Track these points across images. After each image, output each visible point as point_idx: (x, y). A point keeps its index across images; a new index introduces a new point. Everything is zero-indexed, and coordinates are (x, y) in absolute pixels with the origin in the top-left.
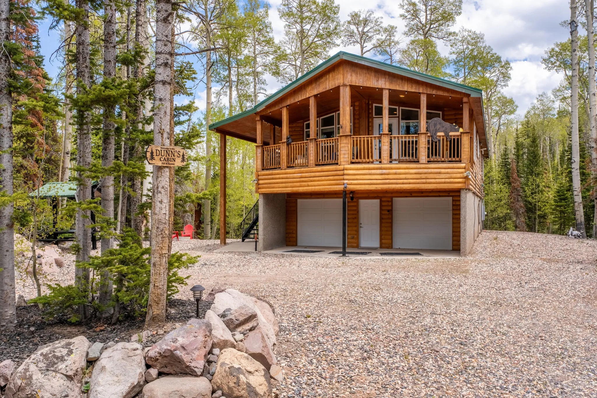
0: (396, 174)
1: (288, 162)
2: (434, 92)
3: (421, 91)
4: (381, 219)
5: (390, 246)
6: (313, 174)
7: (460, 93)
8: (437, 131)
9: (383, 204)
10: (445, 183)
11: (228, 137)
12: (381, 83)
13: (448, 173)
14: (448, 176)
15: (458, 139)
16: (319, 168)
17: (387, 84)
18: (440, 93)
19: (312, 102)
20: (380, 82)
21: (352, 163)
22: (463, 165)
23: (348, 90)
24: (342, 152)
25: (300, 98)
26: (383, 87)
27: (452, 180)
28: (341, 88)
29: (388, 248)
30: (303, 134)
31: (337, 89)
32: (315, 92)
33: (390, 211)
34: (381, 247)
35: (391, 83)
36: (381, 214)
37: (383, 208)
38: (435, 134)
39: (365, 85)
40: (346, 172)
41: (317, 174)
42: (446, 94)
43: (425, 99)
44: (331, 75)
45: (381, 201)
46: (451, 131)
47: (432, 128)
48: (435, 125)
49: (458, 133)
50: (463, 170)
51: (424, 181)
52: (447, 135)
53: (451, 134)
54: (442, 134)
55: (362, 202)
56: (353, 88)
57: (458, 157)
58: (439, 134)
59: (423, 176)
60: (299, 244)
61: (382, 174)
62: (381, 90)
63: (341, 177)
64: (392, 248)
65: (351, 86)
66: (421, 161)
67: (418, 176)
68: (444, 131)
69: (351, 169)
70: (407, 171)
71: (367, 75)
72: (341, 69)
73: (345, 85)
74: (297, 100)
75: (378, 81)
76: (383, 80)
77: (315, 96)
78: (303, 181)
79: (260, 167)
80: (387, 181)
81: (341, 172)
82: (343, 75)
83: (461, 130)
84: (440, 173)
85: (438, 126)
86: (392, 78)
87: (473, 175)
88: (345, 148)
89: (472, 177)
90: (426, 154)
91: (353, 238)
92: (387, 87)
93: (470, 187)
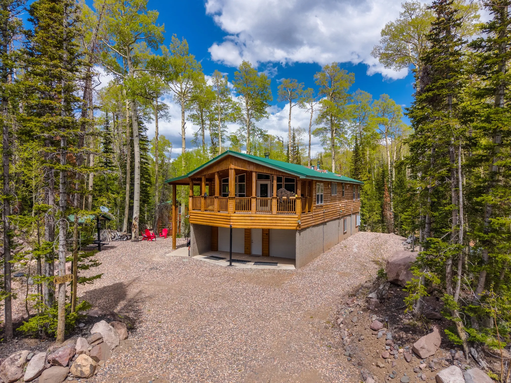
0: (259, 219)
1: (205, 208)
2: (281, 174)
3: (274, 173)
4: (263, 239)
5: (269, 255)
6: (216, 216)
7: (295, 176)
8: (283, 196)
9: (264, 230)
13: (288, 220)
14: (288, 222)
15: (294, 201)
16: (219, 214)
17: (255, 168)
18: (284, 175)
19: (216, 174)
20: (251, 167)
21: (235, 213)
22: (297, 216)
23: (233, 171)
24: (230, 206)
25: (210, 172)
26: (253, 170)
27: (290, 224)
29: (266, 256)
31: (228, 171)
32: (218, 170)
33: (268, 234)
34: (263, 255)
35: (257, 168)
38: (282, 198)
39: (243, 169)
40: (231, 218)
41: (218, 217)
42: (287, 175)
43: (276, 178)
44: (225, 162)
46: (291, 196)
47: (279, 195)
48: (282, 192)
49: (294, 198)
50: (297, 219)
51: (275, 224)
52: (288, 198)
53: (291, 198)
54: (285, 198)
57: (294, 211)
58: (284, 198)
59: (274, 221)
60: (219, 249)
61: (251, 220)
62: (252, 172)
63: (229, 221)
65: (235, 170)
66: (273, 213)
67: (271, 221)
68: (287, 196)
69: (234, 216)
70: (265, 218)
71: (244, 163)
72: (229, 160)
73: (231, 169)
75: (249, 167)
76: (252, 166)
77: (218, 172)
80: (254, 224)
81: (229, 218)
82: (231, 163)
83: (296, 196)
84: (284, 220)
85: (283, 193)
86: (257, 166)
87: (314, 216)
88: (232, 204)
89: (312, 218)
90: (276, 209)
91: (247, 248)
92: (255, 170)
93: (306, 226)
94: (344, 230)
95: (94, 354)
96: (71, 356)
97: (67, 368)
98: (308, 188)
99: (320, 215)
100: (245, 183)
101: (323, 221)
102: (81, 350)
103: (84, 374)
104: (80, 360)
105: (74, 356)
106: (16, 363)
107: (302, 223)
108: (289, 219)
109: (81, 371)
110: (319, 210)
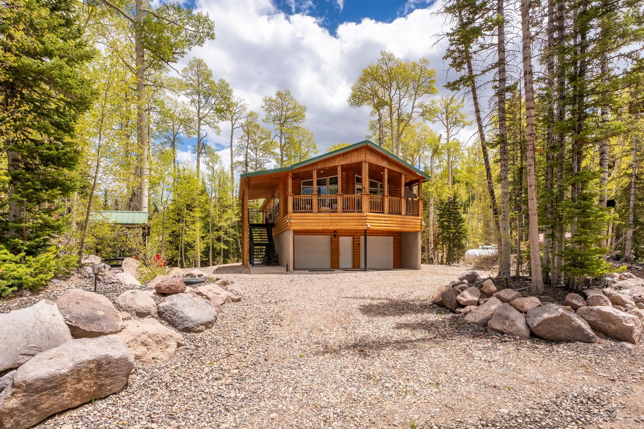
0: (391, 221)
1: (318, 208)
2: (408, 174)
3: (402, 172)
4: (354, 249)
5: (360, 267)
10: (413, 227)
12: (384, 164)
13: (414, 222)
16: (346, 214)
19: (339, 169)
21: (371, 212)
22: (420, 218)
23: (367, 165)
24: (364, 205)
25: (329, 165)
27: (416, 226)
28: (363, 164)
29: (357, 267)
30: (300, 189)
31: (360, 164)
32: (343, 163)
33: (359, 245)
34: (353, 267)
35: (389, 165)
36: (353, 246)
37: (355, 242)
38: (408, 198)
39: (376, 163)
40: (368, 218)
42: (413, 176)
43: (404, 177)
44: (355, 153)
45: (353, 238)
46: (415, 197)
47: (406, 195)
48: (408, 193)
50: (420, 221)
51: (404, 226)
52: (413, 200)
55: (341, 238)
57: (417, 213)
59: (404, 223)
61: (385, 220)
62: (384, 168)
63: (365, 221)
65: (369, 163)
66: (402, 214)
67: (401, 223)
68: (411, 197)
69: (370, 216)
70: (397, 219)
71: (379, 158)
72: (363, 151)
73: (365, 162)
74: (327, 166)
75: (382, 162)
76: (385, 162)
77: (342, 166)
78: (333, 222)
79: (292, 210)
80: (388, 225)
81: (365, 218)
82: (365, 155)
83: (418, 197)
84: (410, 222)
88: (366, 202)
90: (405, 209)
91: (335, 262)
92: (387, 167)
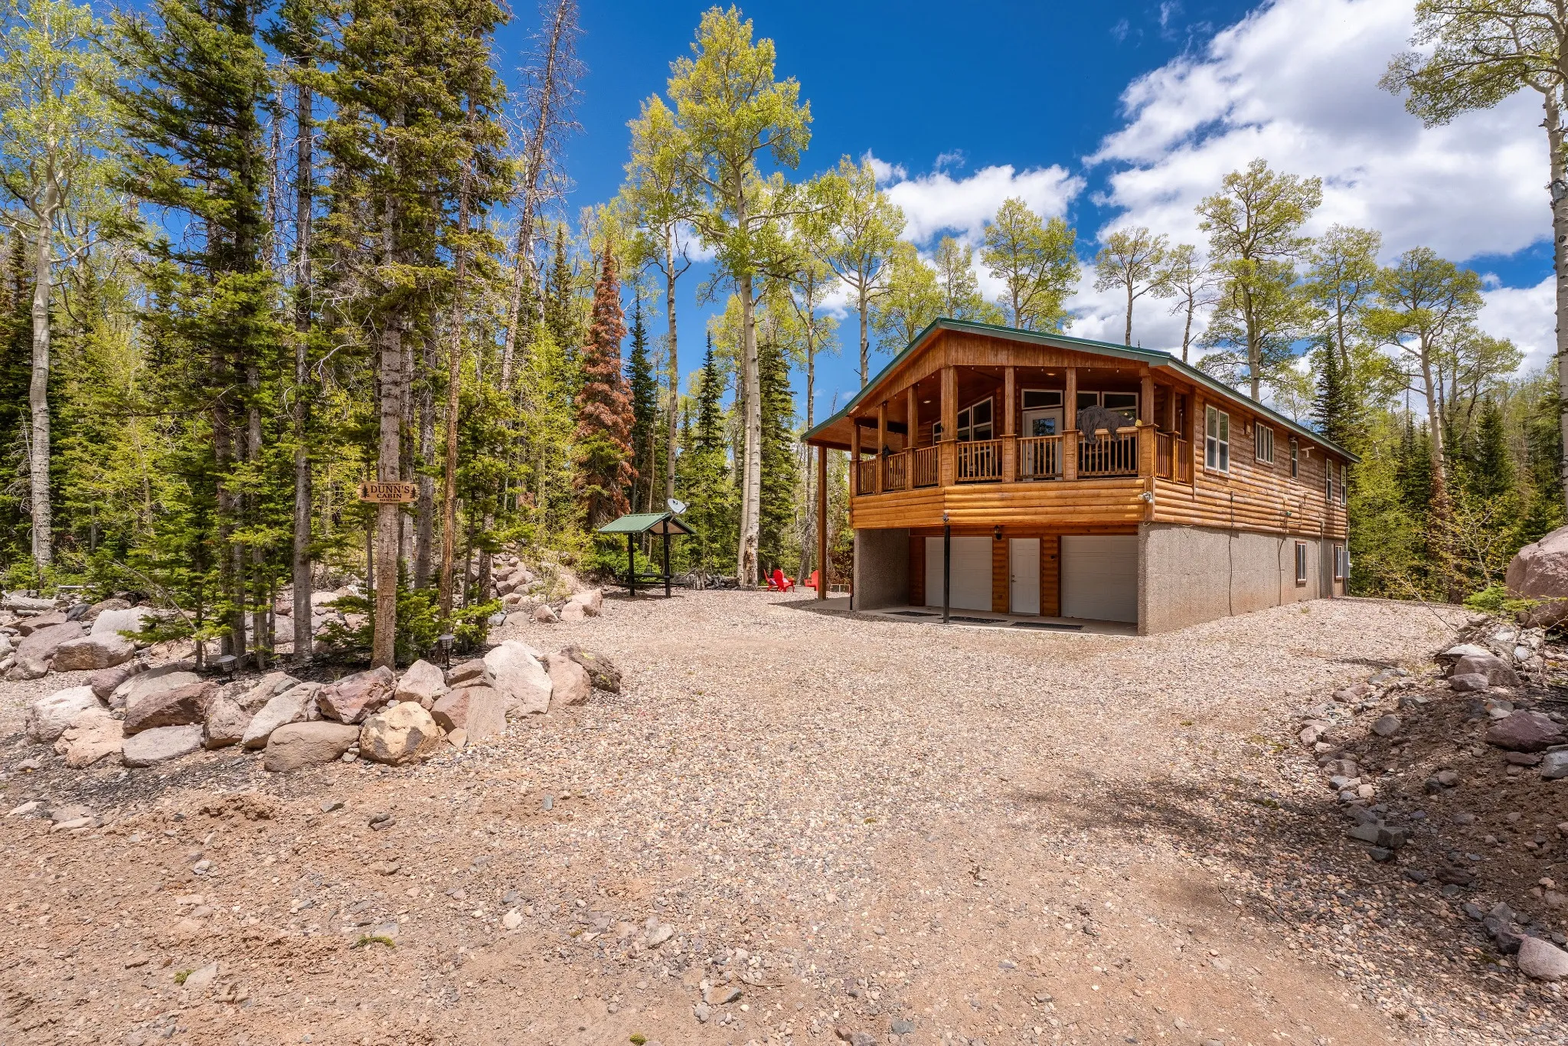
0: (1024, 498)
1: (884, 484)
2: (1088, 364)
3: (1066, 365)
4: (1042, 569)
5: (1059, 614)
6: (909, 501)
7: (1135, 362)
9: (1046, 545)
10: (1107, 512)
11: (829, 451)
12: (1002, 359)
13: (1112, 496)
14: (1112, 500)
15: (1133, 439)
16: (917, 492)
17: (1011, 358)
18: (1099, 365)
19: (910, 396)
20: (999, 356)
21: (957, 483)
22: (1141, 482)
23: (951, 372)
24: (944, 467)
25: (897, 389)
26: (1005, 363)
27: (1119, 507)
28: (943, 372)
29: (1052, 616)
31: (937, 374)
32: (913, 381)
33: (1058, 557)
34: (1043, 614)
35: (1017, 357)
36: (1042, 561)
37: (1046, 552)
38: (1092, 432)
39: (978, 363)
40: (949, 496)
41: (916, 500)
42: (1109, 366)
43: (1074, 377)
44: (931, 353)
45: (1042, 542)
46: (1121, 426)
47: (1085, 423)
48: (1092, 417)
49: (1133, 429)
50: (1140, 490)
51: (1072, 509)
52: (1112, 431)
53: (1120, 430)
54: (1105, 431)
55: (1015, 542)
56: (960, 370)
57: (1133, 467)
59: (1070, 501)
60: (928, 603)
62: (1003, 368)
63: (940, 505)
64: (1060, 615)
65: (957, 367)
66: (1067, 477)
67: (1061, 502)
68: (1107, 427)
69: (954, 492)
70: (1042, 493)
71: (979, 348)
72: (943, 344)
73: (947, 367)
74: (893, 394)
76: (1005, 352)
77: (914, 386)
79: (854, 491)
81: (941, 498)
82: (946, 352)
83: (1139, 423)
84: (1098, 496)
85: (1097, 419)
86: (1018, 347)
87: (1196, 498)
88: (947, 461)
89: (1193, 501)
90: (1076, 464)
91: (1000, 597)
92: (1013, 364)
93: (1172, 518)
94: (1298, 576)
95: (440, 707)
96: (374, 699)
97: (355, 728)
98: (1177, 416)
99: (1218, 502)
100: (991, 422)
101: (1229, 524)
102: (411, 690)
103: (386, 751)
104: (392, 714)
105: (383, 703)
106: (242, 696)
107: (1158, 503)
108: (1114, 491)
109: (379, 741)
110: (1215, 487)
